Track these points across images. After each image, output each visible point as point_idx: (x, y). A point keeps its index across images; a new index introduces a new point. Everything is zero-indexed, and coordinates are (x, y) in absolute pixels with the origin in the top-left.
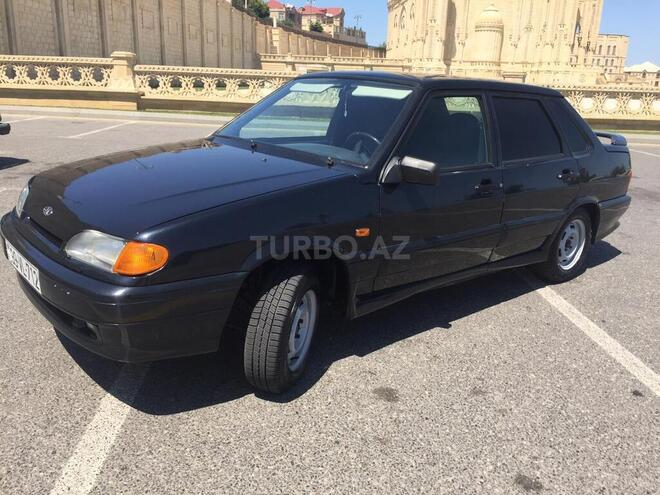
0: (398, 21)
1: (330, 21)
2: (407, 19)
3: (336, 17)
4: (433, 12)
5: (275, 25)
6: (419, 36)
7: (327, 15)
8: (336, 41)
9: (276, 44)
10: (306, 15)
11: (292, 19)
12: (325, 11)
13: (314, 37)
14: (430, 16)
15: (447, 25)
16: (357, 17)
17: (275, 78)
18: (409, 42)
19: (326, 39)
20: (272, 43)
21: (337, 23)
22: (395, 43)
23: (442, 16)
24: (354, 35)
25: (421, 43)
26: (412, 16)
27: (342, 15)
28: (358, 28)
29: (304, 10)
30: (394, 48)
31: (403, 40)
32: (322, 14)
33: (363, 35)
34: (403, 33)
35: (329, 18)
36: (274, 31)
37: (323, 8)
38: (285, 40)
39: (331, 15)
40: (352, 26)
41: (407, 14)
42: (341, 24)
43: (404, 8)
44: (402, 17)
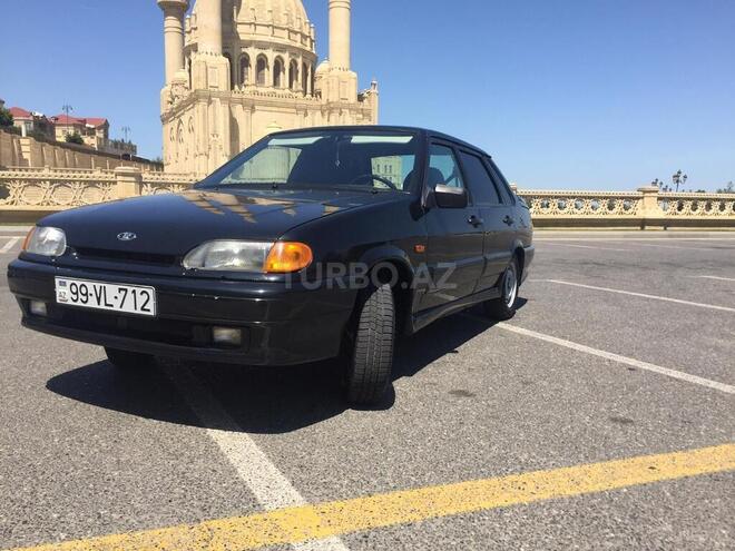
0: (174, 135)
1: (91, 132)
2: (185, 134)
3: (99, 128)
4: (215, 127)
5: (24, 135)
6: (202, 150)
7: (87, 125)
8: (101, 153)
9: (26, 156)
10: (59, 125)
11: (42, 130)
12: (85, 121)
13: (74, 149)
14: (211, 131)
15: (231, 140)
16: (126, 130)
17: (74, 181)
18: (191, 157)
19: (89, 151)
20: (21, 154)
21: (100, 134)
22: (174, 158)
23: (225, 130)
24: (122, 148)
25: (203, 158)
26: (191, 130)
27: (105, 126)
28: (126, 141)
29: (56, 119)
30: (172, 161)
31: (183, 154)
32: (80, 124)
33: (133, 149)
34: (182, 147)
35: (89, 128)
36: (23, 141)
37: (83, 117)
38: (37, 151)
39: (92, 126)
40: (119, 139)
41: (185, 127)
42: (106, 136)
43: (181, 122)
44: (179, 131)
